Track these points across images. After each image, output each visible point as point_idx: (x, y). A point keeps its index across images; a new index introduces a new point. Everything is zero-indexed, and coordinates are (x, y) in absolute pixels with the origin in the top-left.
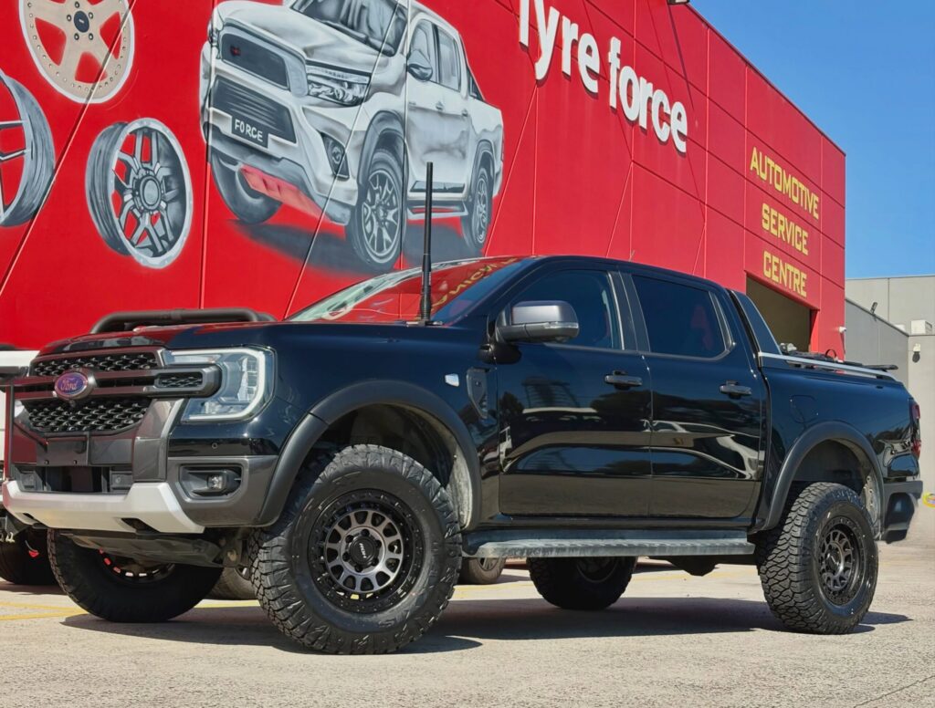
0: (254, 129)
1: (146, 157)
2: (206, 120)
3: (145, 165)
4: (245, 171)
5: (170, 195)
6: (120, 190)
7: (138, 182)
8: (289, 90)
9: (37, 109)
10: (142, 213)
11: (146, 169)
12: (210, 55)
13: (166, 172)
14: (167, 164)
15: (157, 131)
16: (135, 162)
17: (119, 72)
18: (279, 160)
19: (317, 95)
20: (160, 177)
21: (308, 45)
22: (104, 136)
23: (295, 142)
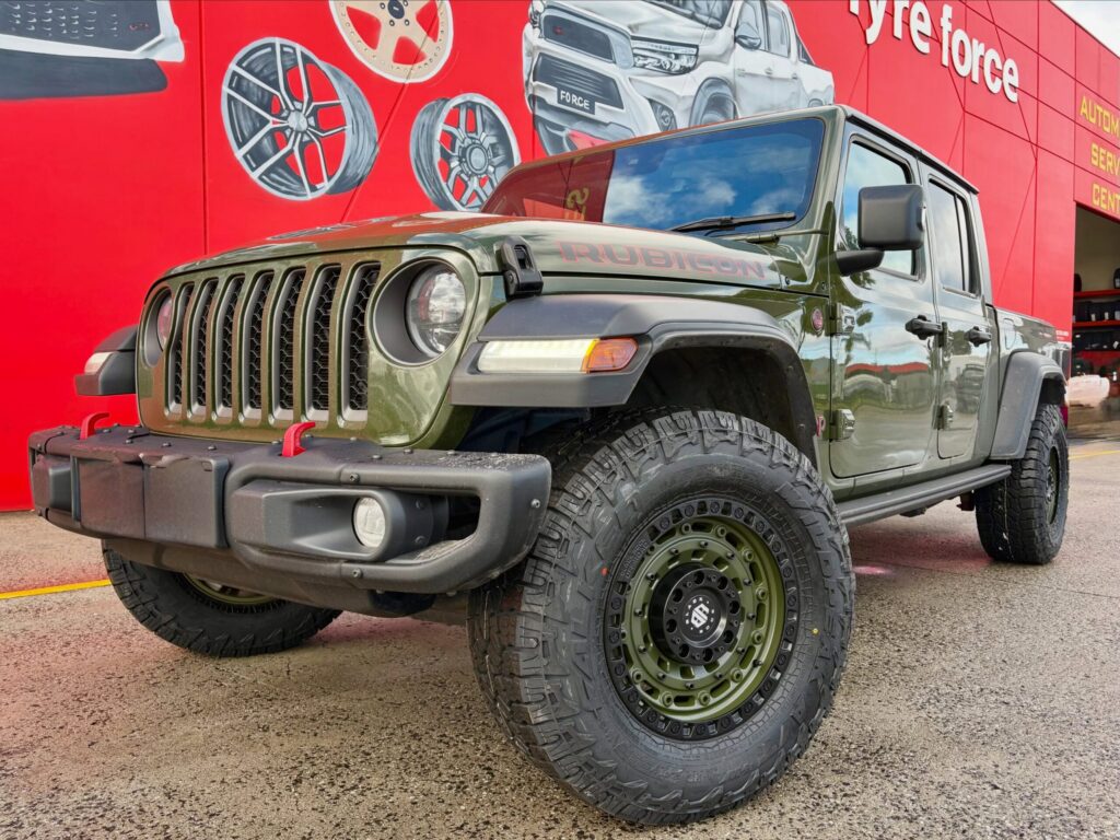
0: (580, 98)
1: (471, 127)
2: (531, 92)
3: (470, 135)
4: (573, 136)
5: (497, 160)
6: (446, 157)
7: (464, 150)
8: (615, 62)
9: (355, 89)
10: (469, 177)
11: (472, 138)
12: (532, 36)
13: (493, 140)
14: (492, 133)
15: (481, 105)
16: (460, 133)
17: (438, 53)
18: (606, 125)
19: (643, 66)
20: (486, 145)
21: (632, 22)
22: (427, 111)
23: (622, 108)
